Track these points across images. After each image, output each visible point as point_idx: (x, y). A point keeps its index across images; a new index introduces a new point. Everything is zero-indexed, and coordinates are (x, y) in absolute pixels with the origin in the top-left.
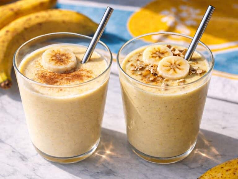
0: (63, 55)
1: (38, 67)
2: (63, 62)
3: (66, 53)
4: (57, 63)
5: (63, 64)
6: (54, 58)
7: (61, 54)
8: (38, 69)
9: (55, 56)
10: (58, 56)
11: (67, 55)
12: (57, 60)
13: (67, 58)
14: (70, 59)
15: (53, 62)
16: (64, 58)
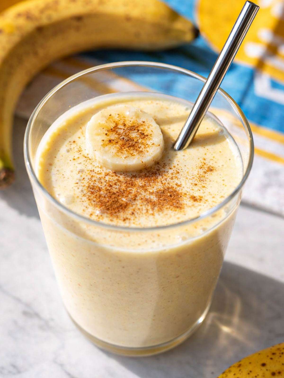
0: (133, 128)
1: (80, 161)
2: (133, 146)
3: (140, 121)
4: (121, 149)
5: (135, 153)
6: (113, 136)
7: (127, 125)
8: (80, 167)
9: (114, 130)
10: (122, 131)
11: (141, 128)
12: (121, 142)
13: (143, 135)
14: (150, 139)
15: (113, 149)
16: (134, 135)
